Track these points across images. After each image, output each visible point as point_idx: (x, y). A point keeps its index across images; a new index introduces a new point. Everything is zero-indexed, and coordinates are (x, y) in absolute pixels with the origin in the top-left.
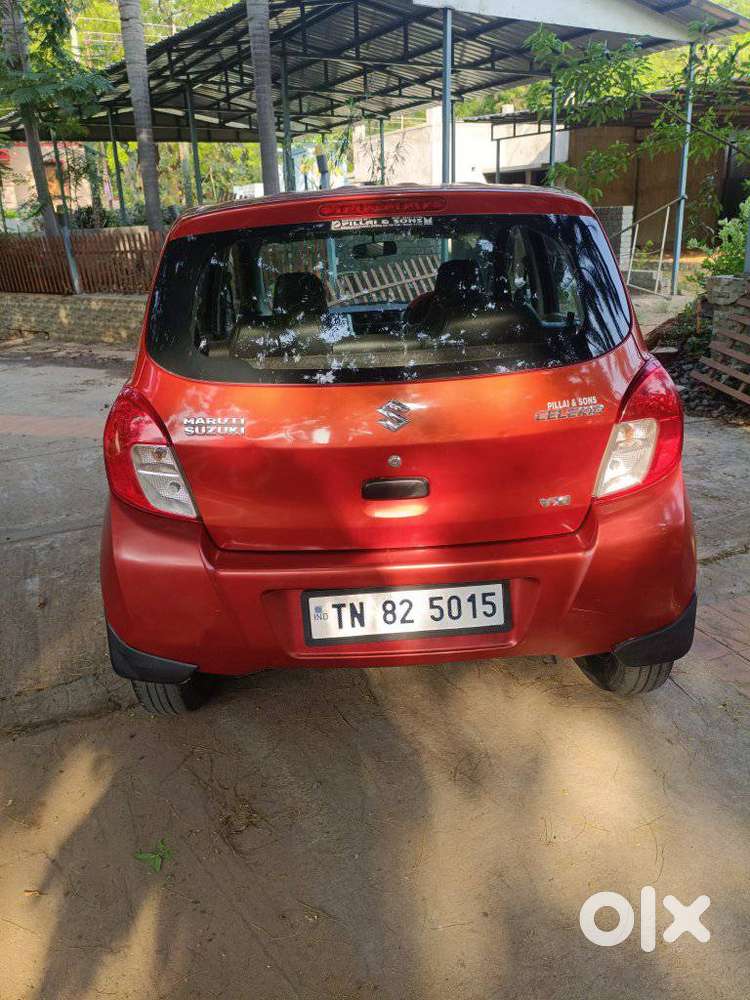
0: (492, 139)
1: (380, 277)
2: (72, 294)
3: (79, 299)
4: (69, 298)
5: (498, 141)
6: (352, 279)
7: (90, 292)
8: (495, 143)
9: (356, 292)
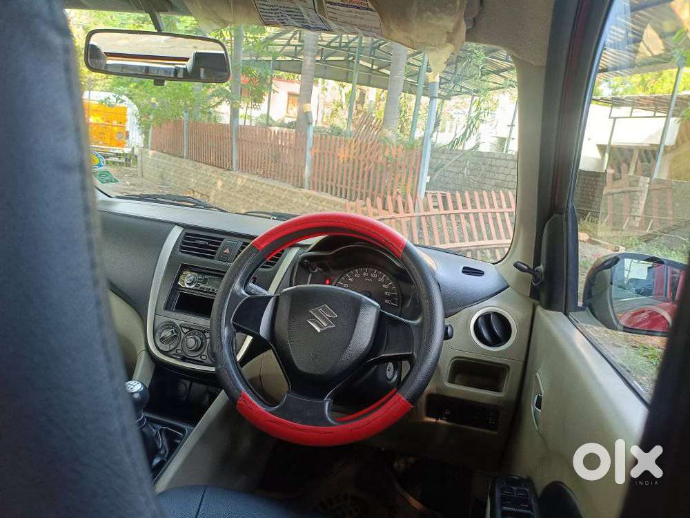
0: (610, 118)
1: (472, 201)
2: (230, 170)
3: (232, 174)
4: (227, 173)
5: (615, 119)
6: (444, 198)
7: (242, 172)
8: (613, 120)
9: (445, 210)
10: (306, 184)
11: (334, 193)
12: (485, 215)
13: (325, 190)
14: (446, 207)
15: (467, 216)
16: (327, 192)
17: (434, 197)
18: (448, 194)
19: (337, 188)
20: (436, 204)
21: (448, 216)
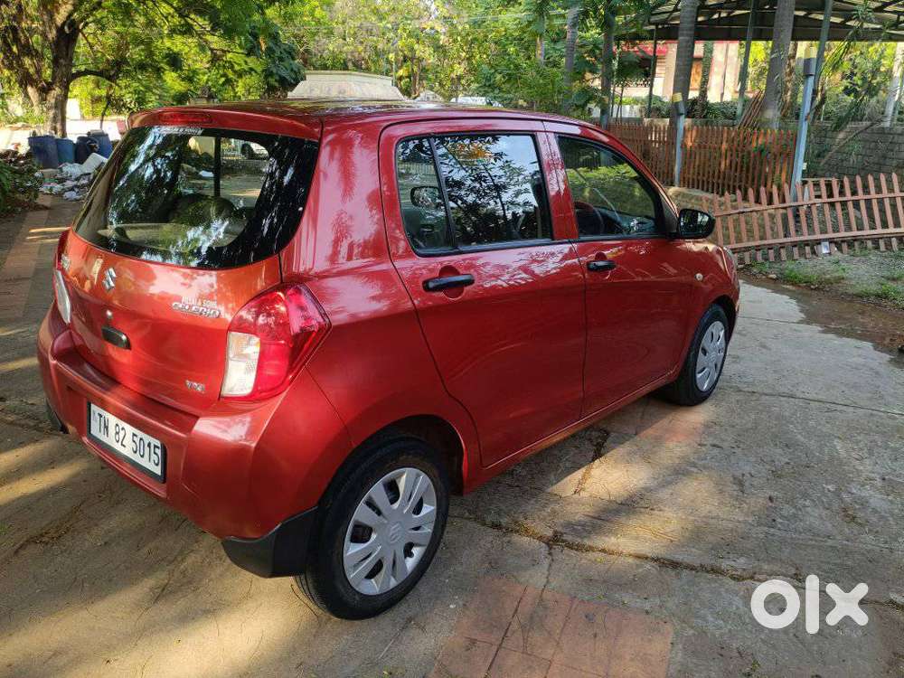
1: (865, 186)
9: (829, 198)
10: (676, 180)
11: (705, 188)
12: (881, 201)
13: (696, 186)
14: (830, 195)
15: (856, 205)
16: (698, 188)
17: (816, 185)
18: (834, 182)
19: (708, 182)
20: (818, 193)
21: (832, 205)
